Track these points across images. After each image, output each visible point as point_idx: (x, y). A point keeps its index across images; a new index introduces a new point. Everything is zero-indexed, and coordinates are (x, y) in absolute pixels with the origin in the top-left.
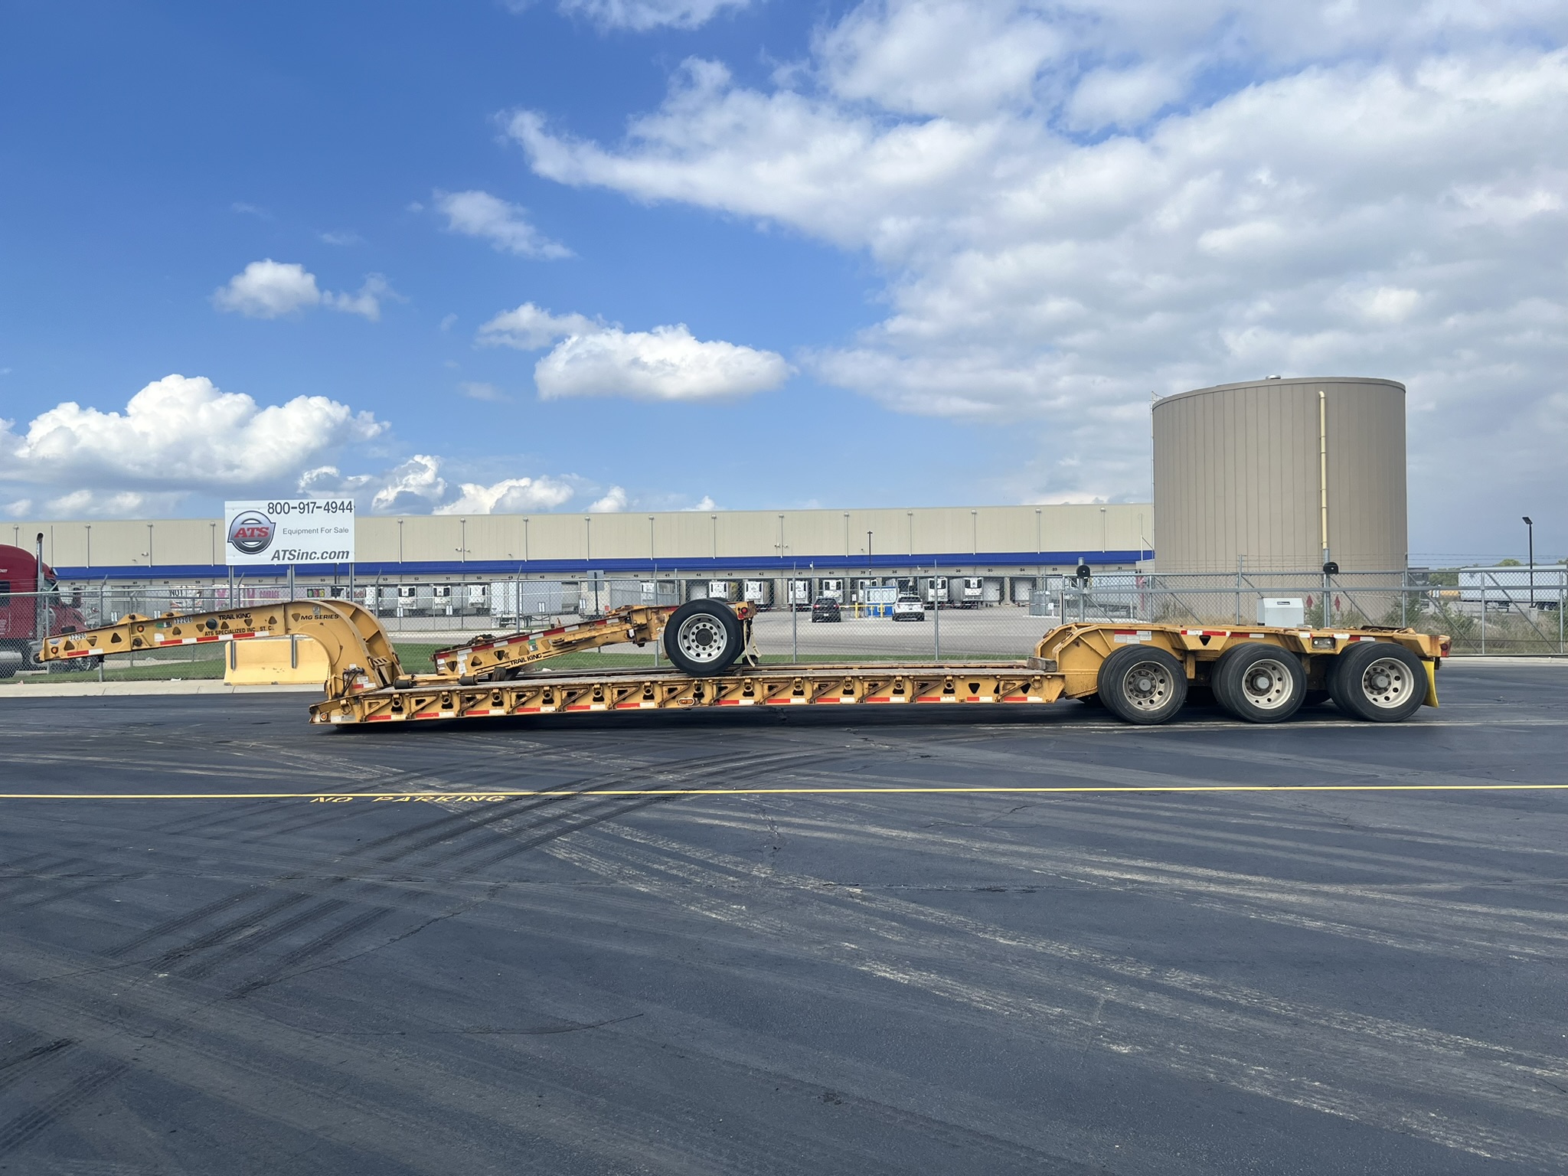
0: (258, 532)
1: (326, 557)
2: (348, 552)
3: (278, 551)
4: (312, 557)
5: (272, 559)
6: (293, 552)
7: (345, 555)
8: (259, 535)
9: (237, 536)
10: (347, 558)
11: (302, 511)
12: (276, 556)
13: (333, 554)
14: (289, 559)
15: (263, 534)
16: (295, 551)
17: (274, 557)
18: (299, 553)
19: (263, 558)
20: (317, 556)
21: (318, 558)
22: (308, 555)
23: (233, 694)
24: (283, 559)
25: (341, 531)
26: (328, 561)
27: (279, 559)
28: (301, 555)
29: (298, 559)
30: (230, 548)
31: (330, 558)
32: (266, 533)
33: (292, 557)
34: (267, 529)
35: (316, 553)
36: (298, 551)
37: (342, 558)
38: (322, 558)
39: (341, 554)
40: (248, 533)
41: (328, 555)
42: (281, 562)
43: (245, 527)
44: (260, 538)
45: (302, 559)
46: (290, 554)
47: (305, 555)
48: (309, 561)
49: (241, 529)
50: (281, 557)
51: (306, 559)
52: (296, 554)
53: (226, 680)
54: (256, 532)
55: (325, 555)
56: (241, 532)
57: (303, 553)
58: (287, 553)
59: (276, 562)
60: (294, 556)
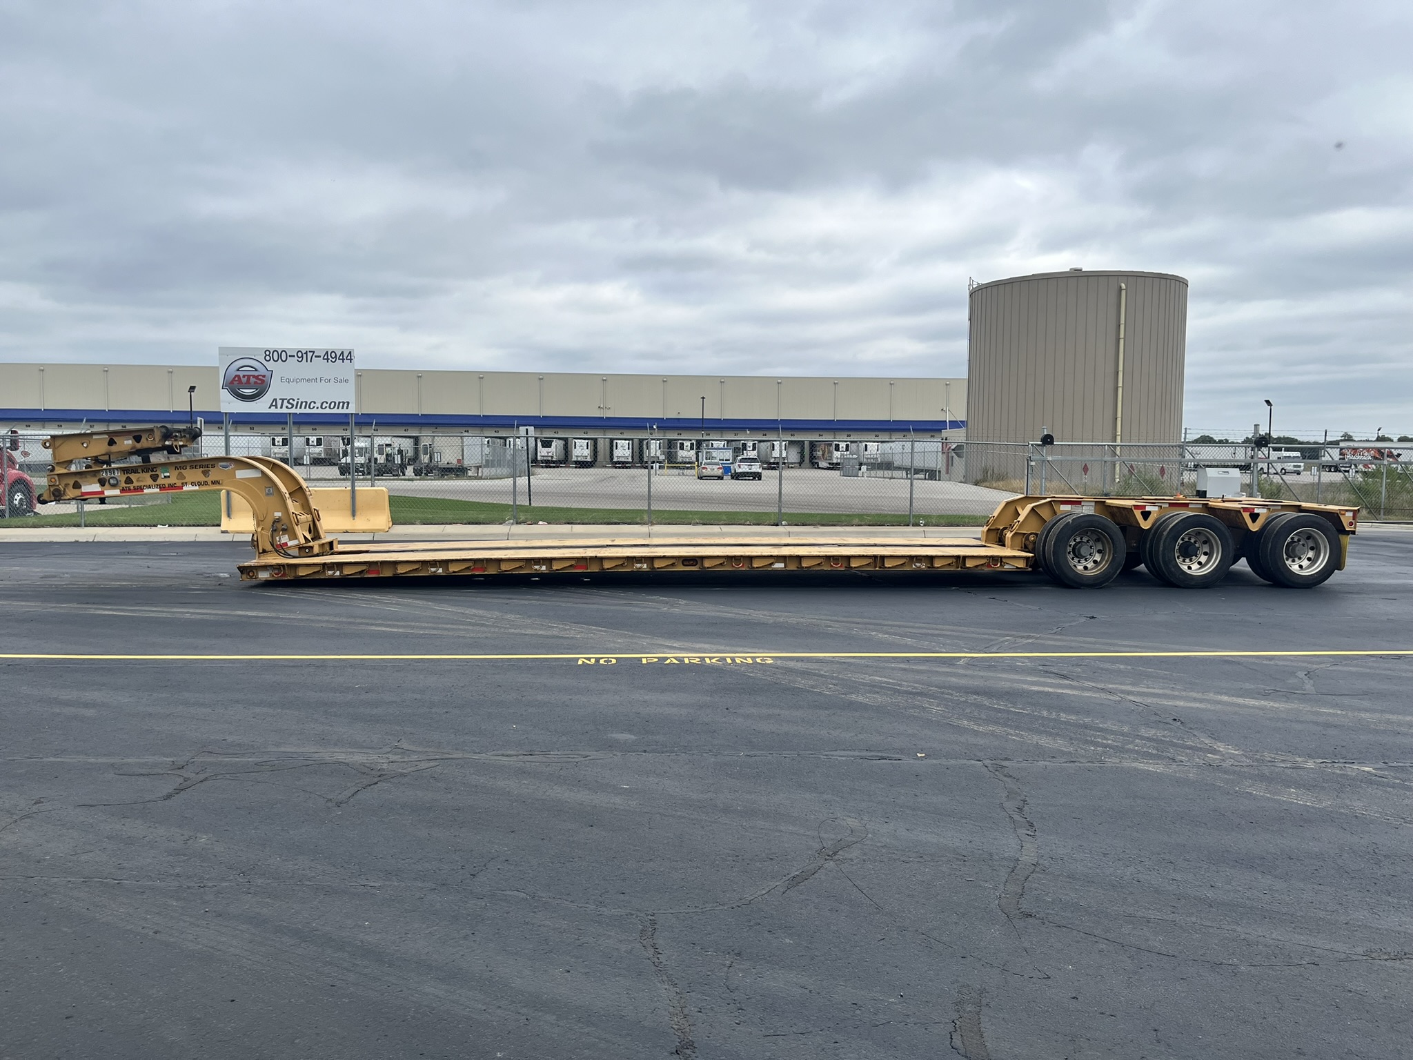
0: (254, 380)
1: (326, 407)
2: (348, 403)
3: (275, 400)
4: (312, 407)
5: (270, 408)
6: (291, 401)
7: (346, 405)
8: (255, 383)
9: (232, 382)
10: (347, 408)
11: (300, 360)
12: (274, 404)
13: (333, 404)
14: (287, 407)
15: (259, 382)
16: (294, 400)
17: (271, 405)
18: (298, 402)
19: (260, 406)
20: (316, 405)
21: (317, 408)
22: (307, 404)
23: (232, 541)
24: (281, 408)
25: (341, 381)
26: (328, 411)
27: (276, 408)
28: (300, 404)
29: (296, 408)
30: (225, 395)
31: (330, 408)
32: (263, 381)
33: (290, 406)
34: (264, 376)
35: (315, 403)
36: (296, 400)
37: (343, 408)
38: (322, 408)
39: (341, 404)
40: (244, 380)
41: (328, 405)
42: (279, 411)
43: (241, 374)
44: (257, 386)
45: (300, 408)
46: (288, 402)
47: (304, 404)
48: (308, 411)
49: (236, 376)
50: (279, 406)
51: (305, 408)
52: (295, 403)
53: (223, 528)
54: (252, 380)
55: (325, 405)
56: (237, 379)
57: (302, 403)
58: (286, 401)
59: (273, 410)
60: (293, 405)
